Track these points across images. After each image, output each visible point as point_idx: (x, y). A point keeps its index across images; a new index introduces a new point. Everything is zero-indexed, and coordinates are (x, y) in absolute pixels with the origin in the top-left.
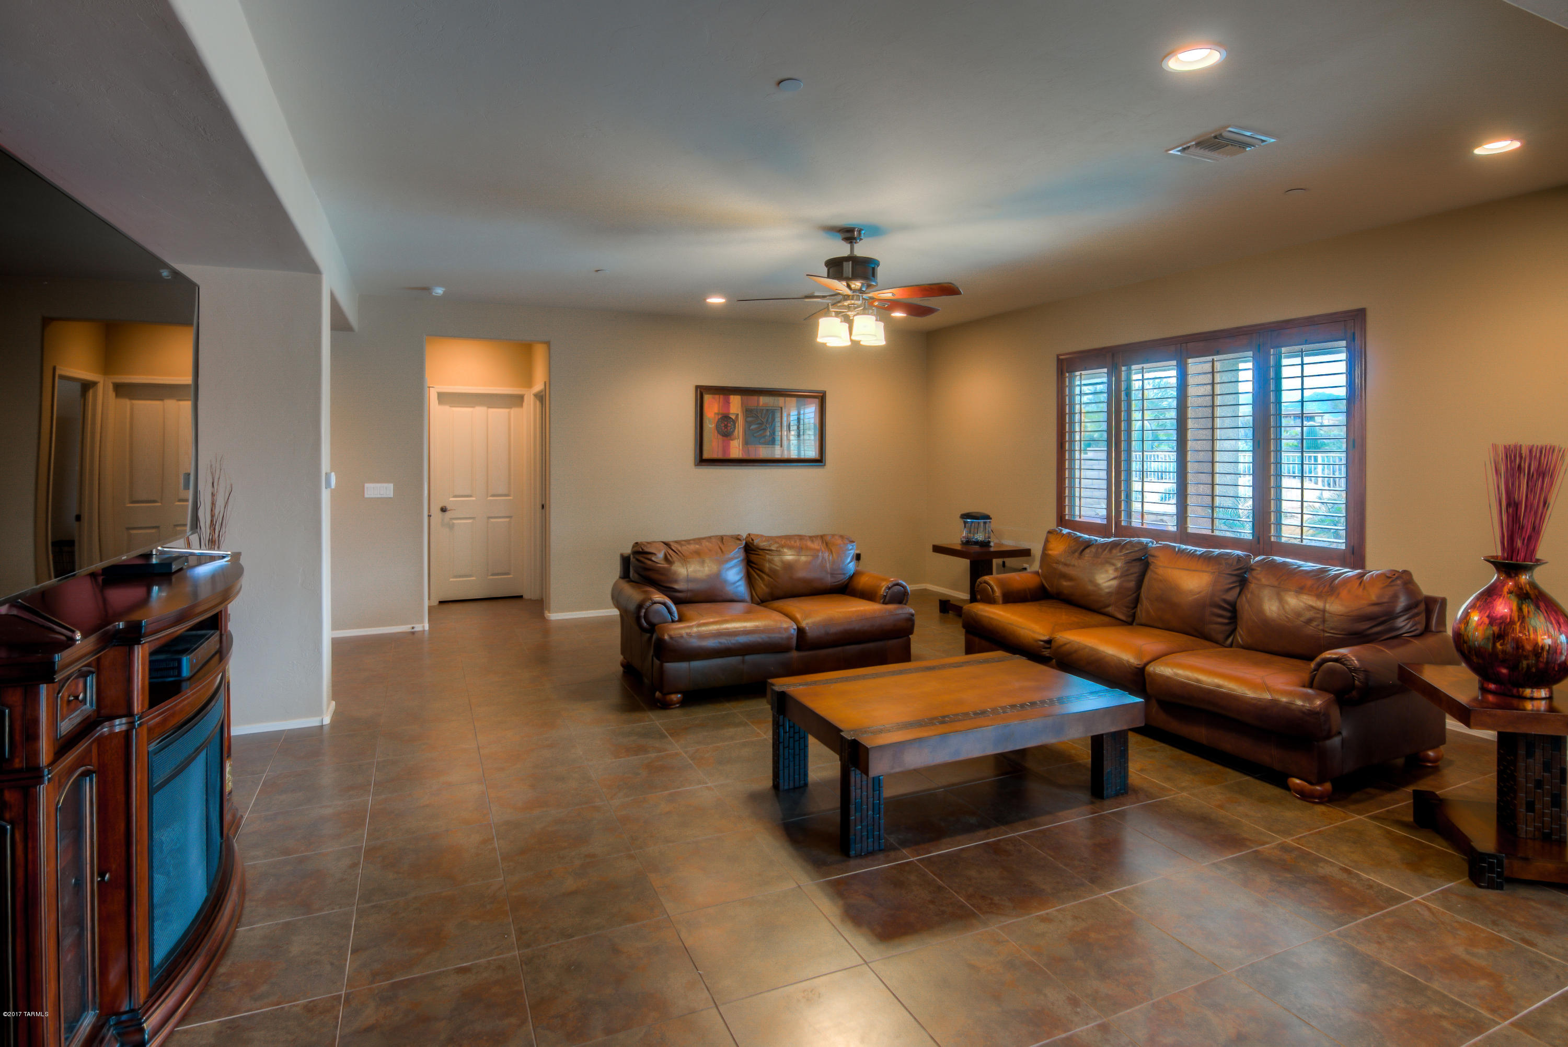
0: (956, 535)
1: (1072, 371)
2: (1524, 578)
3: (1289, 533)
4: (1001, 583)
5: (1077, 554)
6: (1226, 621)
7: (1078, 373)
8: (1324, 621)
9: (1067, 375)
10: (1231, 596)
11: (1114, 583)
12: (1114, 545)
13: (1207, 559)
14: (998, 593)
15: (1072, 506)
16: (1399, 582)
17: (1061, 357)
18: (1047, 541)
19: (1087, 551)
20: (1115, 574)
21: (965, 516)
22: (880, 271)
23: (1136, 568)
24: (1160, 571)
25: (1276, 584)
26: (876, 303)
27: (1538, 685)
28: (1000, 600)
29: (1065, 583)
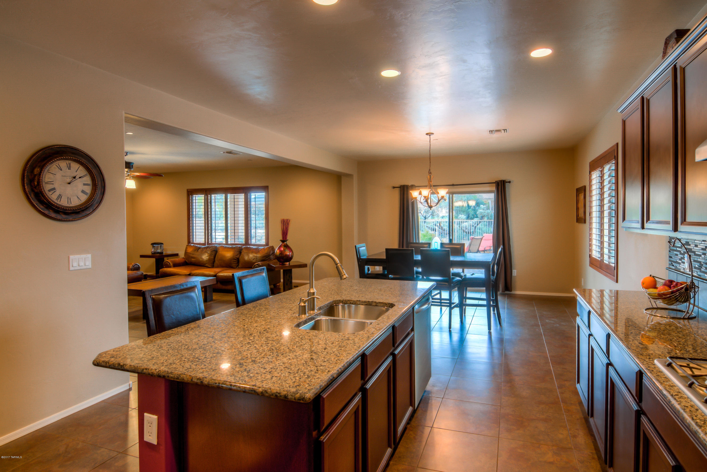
0: (149, 250)
1: (192, 195)
2: (285, 243)
3: (253, 241)
4: (172, 261)
5: (196, 251)
6: (237, 263)
7: (194, 196)
8: (257, 258)
9: (191, 196)
10: (237, 257)
11: (208, 258)
12: (207, 247)
13: (232, 248)
14: (171, 264)
15: (193, 238)
16: (271, 248)
17: (188, 190)
18: (186, 248)
19: (199, 250)
20: (208, 255)
21: (153, 244)
22: (134, 165)
23: (214, 253)
24: (220, 252)
25: (247, 252)
26: (132, 175)
27: (287, 262)
28: (172, 266)
29: (193, 260)
